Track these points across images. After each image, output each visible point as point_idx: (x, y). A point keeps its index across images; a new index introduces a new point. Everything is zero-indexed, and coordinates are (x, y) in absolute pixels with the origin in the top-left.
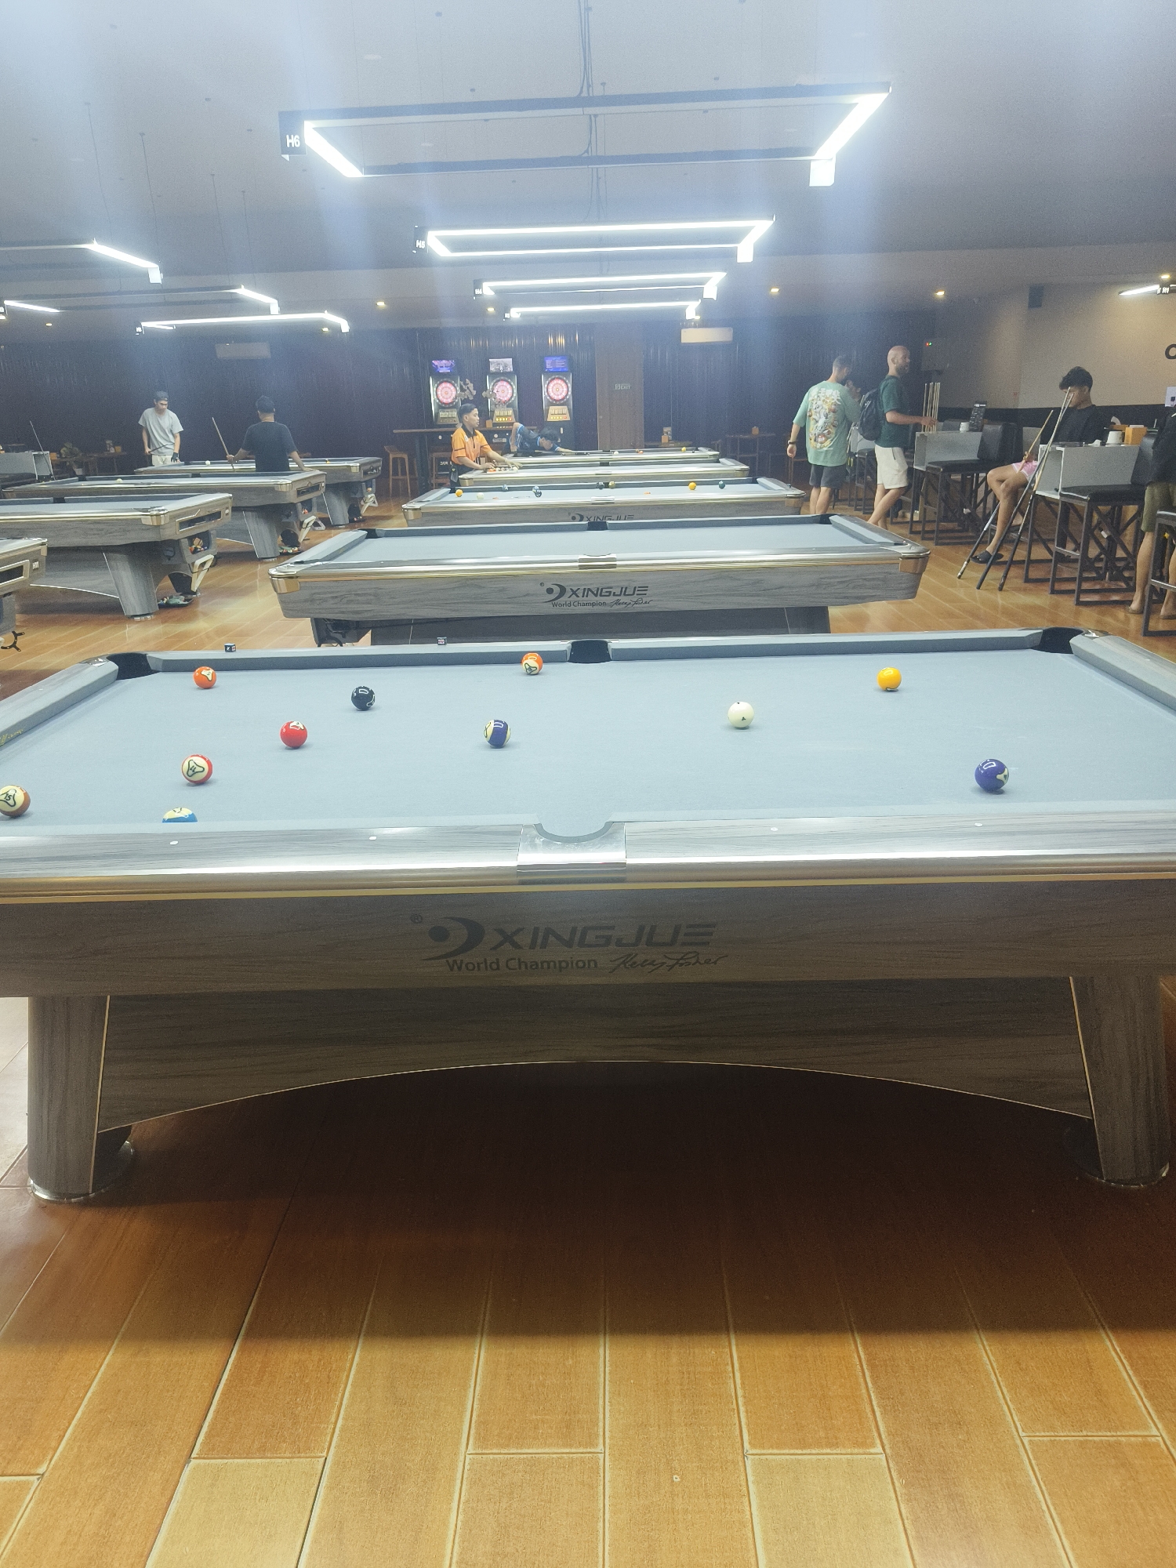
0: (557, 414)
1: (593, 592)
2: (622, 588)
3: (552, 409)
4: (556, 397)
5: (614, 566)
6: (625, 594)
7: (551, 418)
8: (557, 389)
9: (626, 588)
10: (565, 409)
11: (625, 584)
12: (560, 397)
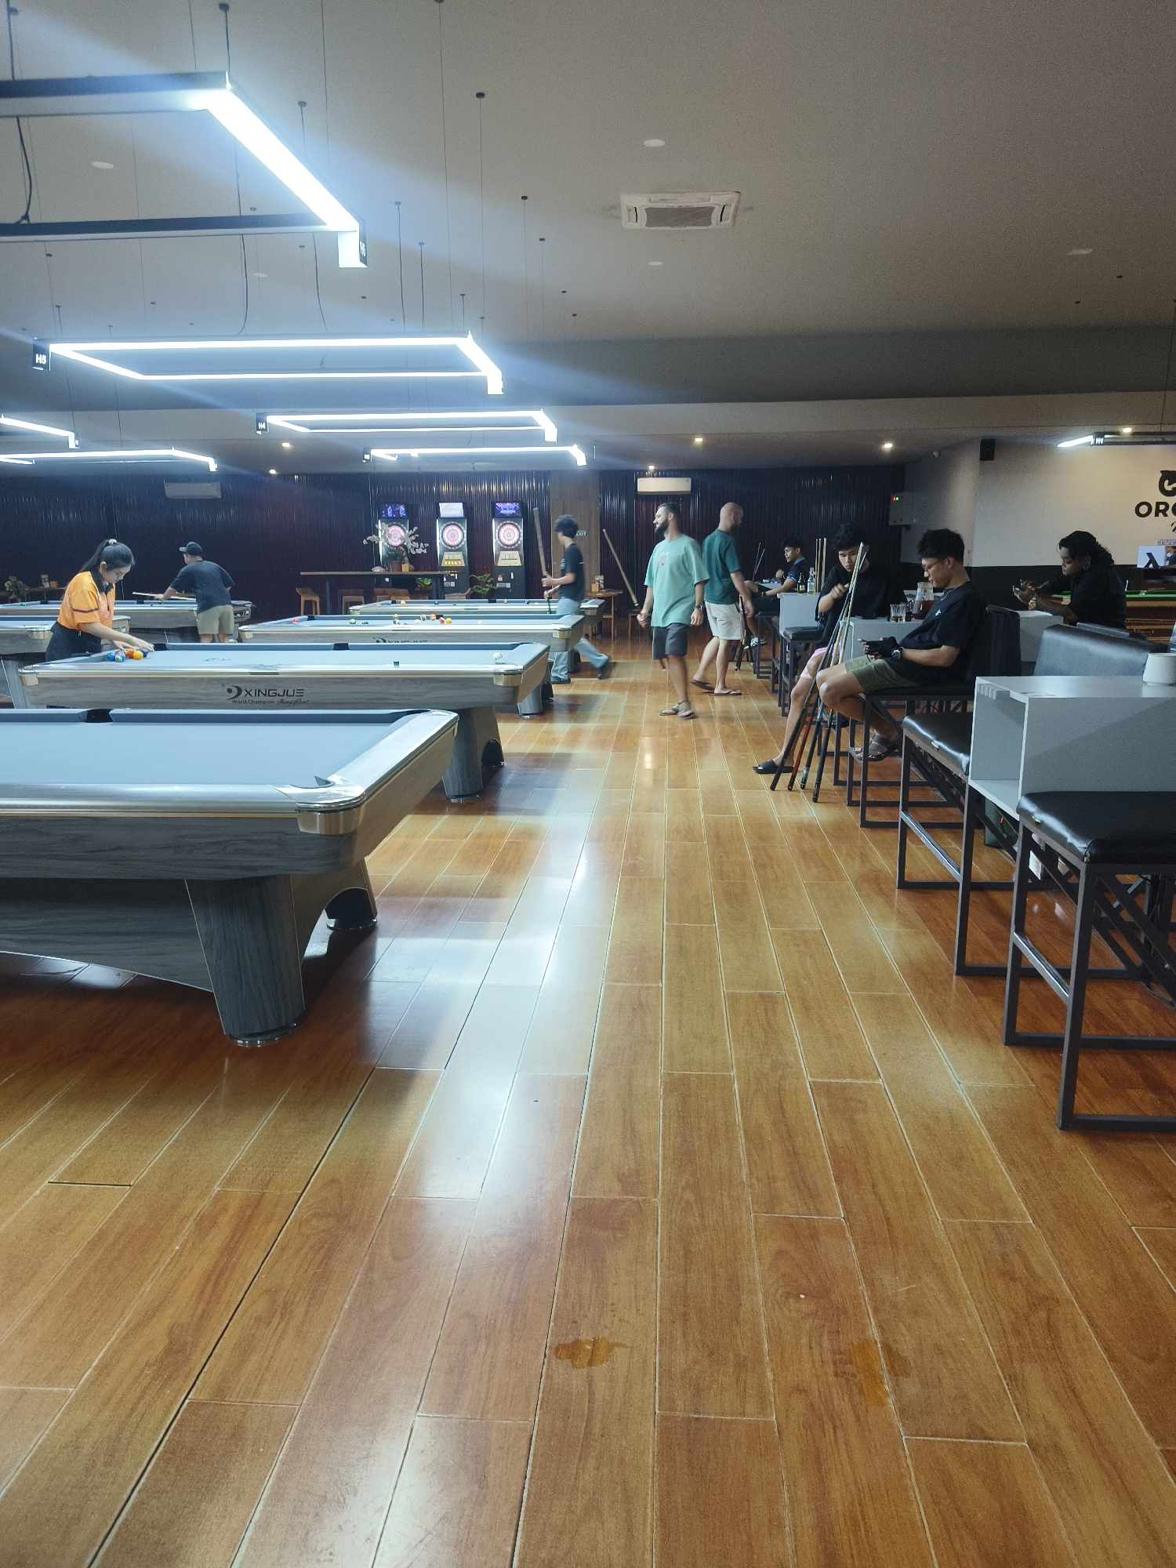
0: (511, 559)
3: (503, 554)
4: (507, 543)
7: (501, 563)
8: (507, 534)
10: (516, 554)
12: (511, 542)
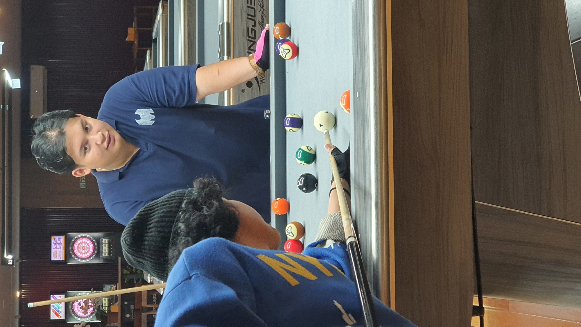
1: (252, 45)
2: (248, 18)
5: (228, 25)
6: (254, 16)
9: (248, 15)
11: (245, 16)
